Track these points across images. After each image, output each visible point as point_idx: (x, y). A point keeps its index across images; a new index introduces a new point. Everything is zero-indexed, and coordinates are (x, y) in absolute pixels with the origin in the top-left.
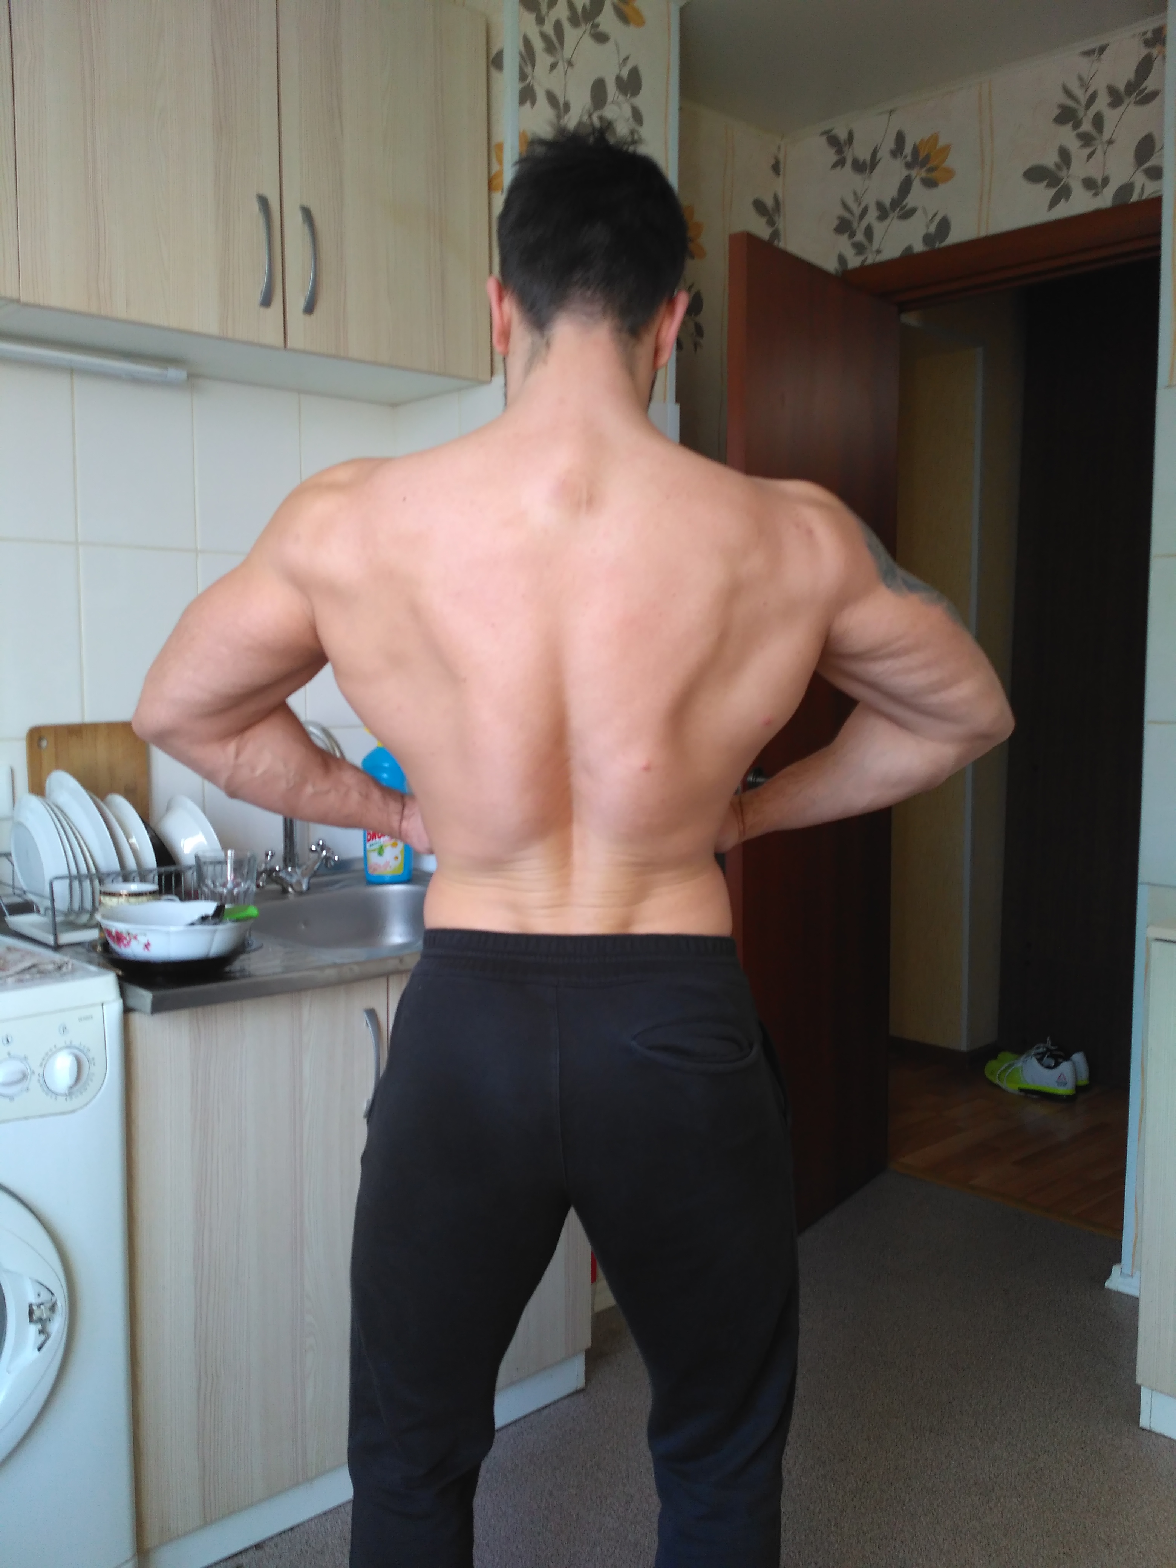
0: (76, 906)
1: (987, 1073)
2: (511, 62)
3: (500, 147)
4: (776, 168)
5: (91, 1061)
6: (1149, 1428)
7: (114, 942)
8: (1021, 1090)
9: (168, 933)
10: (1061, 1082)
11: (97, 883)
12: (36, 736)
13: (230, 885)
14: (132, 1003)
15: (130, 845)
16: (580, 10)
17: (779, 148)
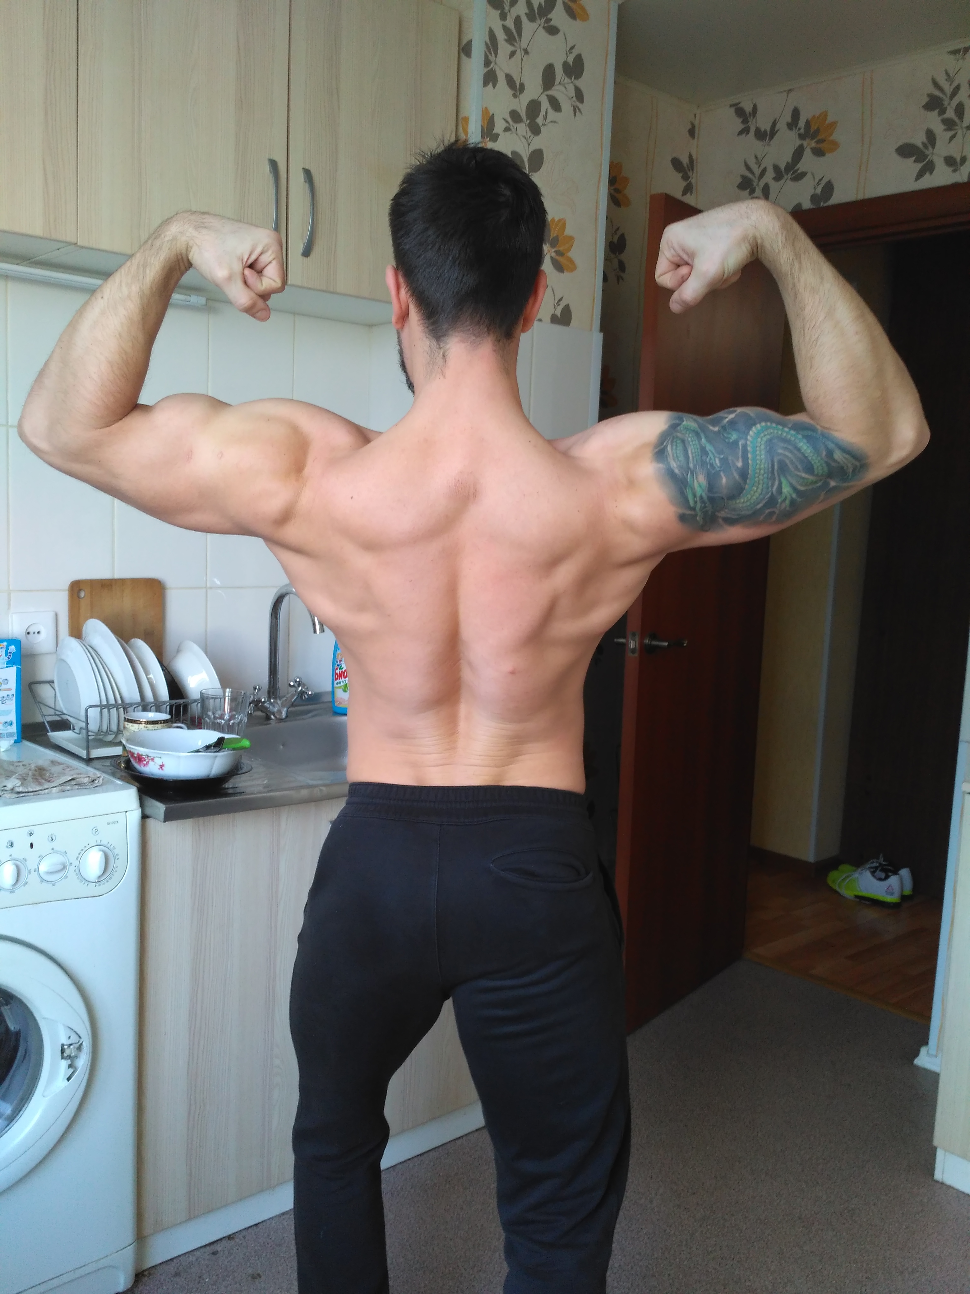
0: (105, 728)
1: (830, 882)
2: (478, 50)
3: (466, 120)
4: (692, 132)
5: (116, 856)
6: (941, 1181)
7: (136, 763)
8: (857, 897)
9: (179, 757)
10: (890, 892)
11: (121, 710)
12: (76, 588)
13: (227, 717)
14: (148, 811)
15: (148, 679)
16: (536, 7)
17: (695, 115)
